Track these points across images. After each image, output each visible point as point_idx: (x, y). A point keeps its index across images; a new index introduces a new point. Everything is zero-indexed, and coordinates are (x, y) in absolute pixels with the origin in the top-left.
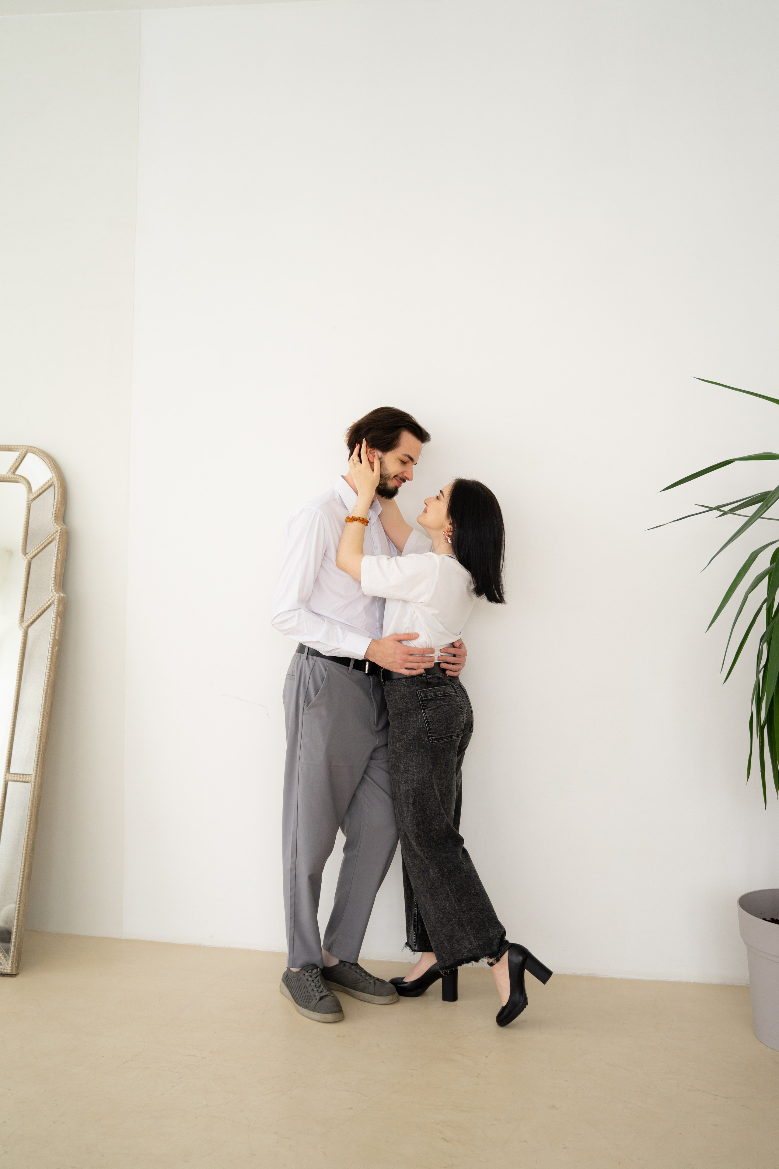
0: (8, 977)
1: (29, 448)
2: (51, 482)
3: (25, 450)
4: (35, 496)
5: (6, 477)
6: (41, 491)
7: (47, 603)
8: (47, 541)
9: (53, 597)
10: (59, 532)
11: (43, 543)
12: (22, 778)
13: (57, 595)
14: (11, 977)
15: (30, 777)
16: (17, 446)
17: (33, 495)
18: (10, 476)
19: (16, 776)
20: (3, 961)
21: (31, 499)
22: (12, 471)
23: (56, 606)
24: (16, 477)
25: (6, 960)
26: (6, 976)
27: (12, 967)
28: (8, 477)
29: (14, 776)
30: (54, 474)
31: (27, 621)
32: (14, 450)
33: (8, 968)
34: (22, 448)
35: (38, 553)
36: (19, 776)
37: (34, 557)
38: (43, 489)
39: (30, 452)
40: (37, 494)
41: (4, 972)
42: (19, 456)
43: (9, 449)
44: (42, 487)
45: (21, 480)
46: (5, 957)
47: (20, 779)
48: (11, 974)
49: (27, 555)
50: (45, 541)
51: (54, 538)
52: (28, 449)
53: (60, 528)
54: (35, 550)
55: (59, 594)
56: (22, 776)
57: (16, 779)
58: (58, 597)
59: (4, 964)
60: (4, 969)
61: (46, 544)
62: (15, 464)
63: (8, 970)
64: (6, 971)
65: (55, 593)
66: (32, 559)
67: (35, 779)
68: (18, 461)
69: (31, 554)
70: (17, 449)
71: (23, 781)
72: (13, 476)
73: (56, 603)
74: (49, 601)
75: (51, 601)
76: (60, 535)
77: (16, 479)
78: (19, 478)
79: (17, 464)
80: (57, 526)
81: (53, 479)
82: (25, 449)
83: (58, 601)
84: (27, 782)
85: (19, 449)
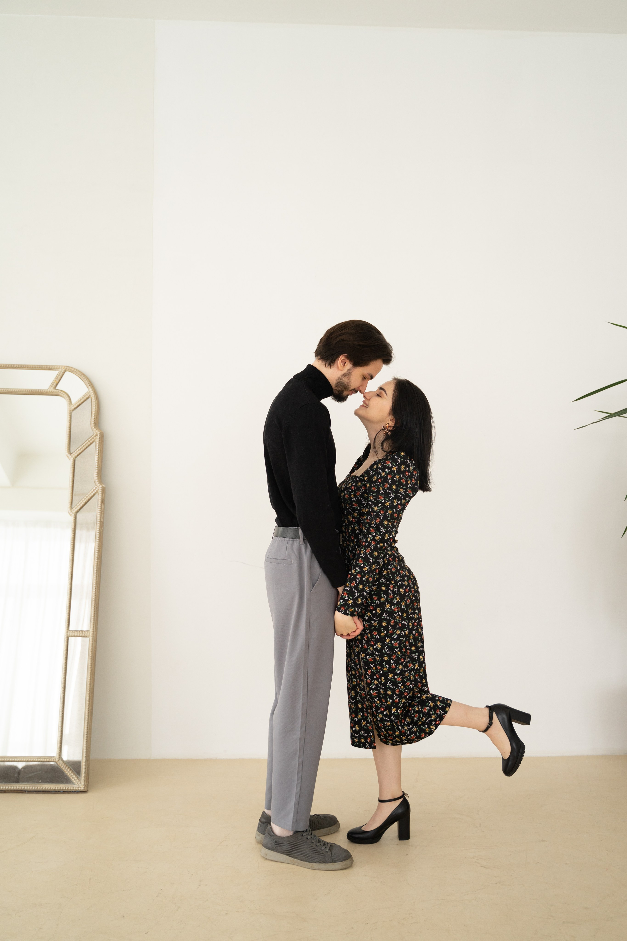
0: (81, 793)
1: (68, 368)
2: (88, 395)
3: (64, 370)
4: (75, 406)
5: (49, 392)
6: (80, 402)
7: (92, 492)
8: (88, 443)
9: (97, 488)
10: (99, 435)
11: (85, 445)
12: (81, 634)
13: (101, 486)
14: (84, 793)
15: (88, 632)
16: (57, 366)
17: (73, 406)
18: (53, 391)
19: (76, 632)
20: (76, 781)
21: (72, 409)
22: (54, 386)
23: (100, 495)
24: (58, 392)
25: (79, 780)
26: (80, 793)
27: (84, 785)
28: (50, 391)
29: (75, 633)
30: (91, 389)
31: (77, 507)
32: (54, 369)
33: (81, 786)
34: (61, 368)
35: (81, 452)
36: (78, 632)
37: (78, 456)
38: (82, 401)
39: (68, 371)
40: (77, 405)
41: (78, 790)
42: (59, 374)
43: (50, 368)
44: (81, 400)
45: (62, 393)
46: (78, 778)
47: (80, 634)
48: (84, 791)
49: (72, 454)
50: (87, 443)
51: (94, 441)
52: (66, 369)
53: (99, 433)
54: (79, 450)
55: (102, 485)
56: (81, 632)
57: (76, 635)
58: (101, 487)
59: (78, 783)
60: (78, 788)
61: (87, 445)
62: (56, 381)
63: (82, 787)
64: (80, 789)
65: (99, 484)
66: (76, 457)
67: (93, 634)
68: (58, 378)
69: (75, 453)
70: (57, 368)
71: (83, 636)
72: (55, 391)
73: (100, 493)
74: (94, 491)
75: (95, 491)
76: (99, 438)
77: (58, 393)
78: (60, 392)
79: (57, 381)
80: (97, 431)
81: (90, 393)
82: (63, 368)
83: (102, 491)
84: (86, 637)
85: (59, 368)
